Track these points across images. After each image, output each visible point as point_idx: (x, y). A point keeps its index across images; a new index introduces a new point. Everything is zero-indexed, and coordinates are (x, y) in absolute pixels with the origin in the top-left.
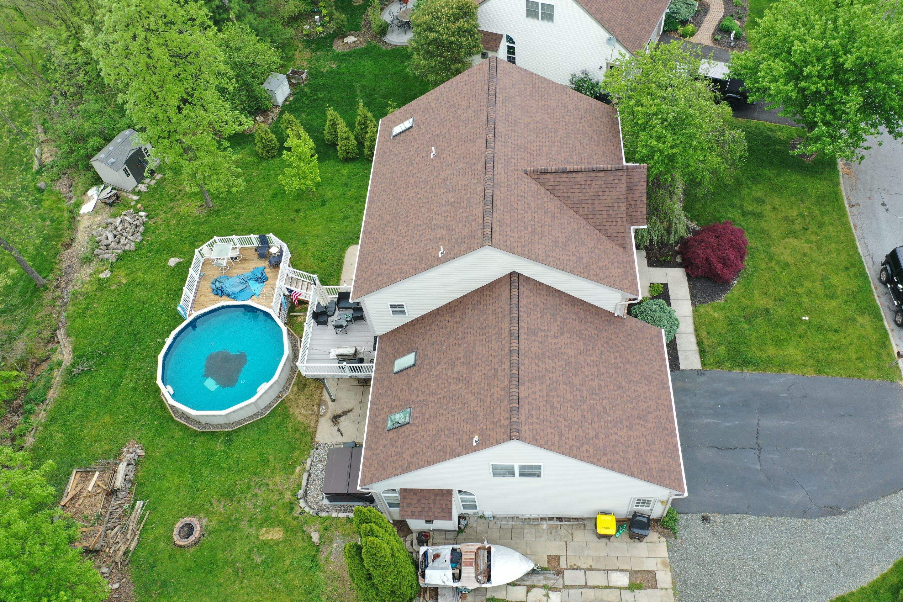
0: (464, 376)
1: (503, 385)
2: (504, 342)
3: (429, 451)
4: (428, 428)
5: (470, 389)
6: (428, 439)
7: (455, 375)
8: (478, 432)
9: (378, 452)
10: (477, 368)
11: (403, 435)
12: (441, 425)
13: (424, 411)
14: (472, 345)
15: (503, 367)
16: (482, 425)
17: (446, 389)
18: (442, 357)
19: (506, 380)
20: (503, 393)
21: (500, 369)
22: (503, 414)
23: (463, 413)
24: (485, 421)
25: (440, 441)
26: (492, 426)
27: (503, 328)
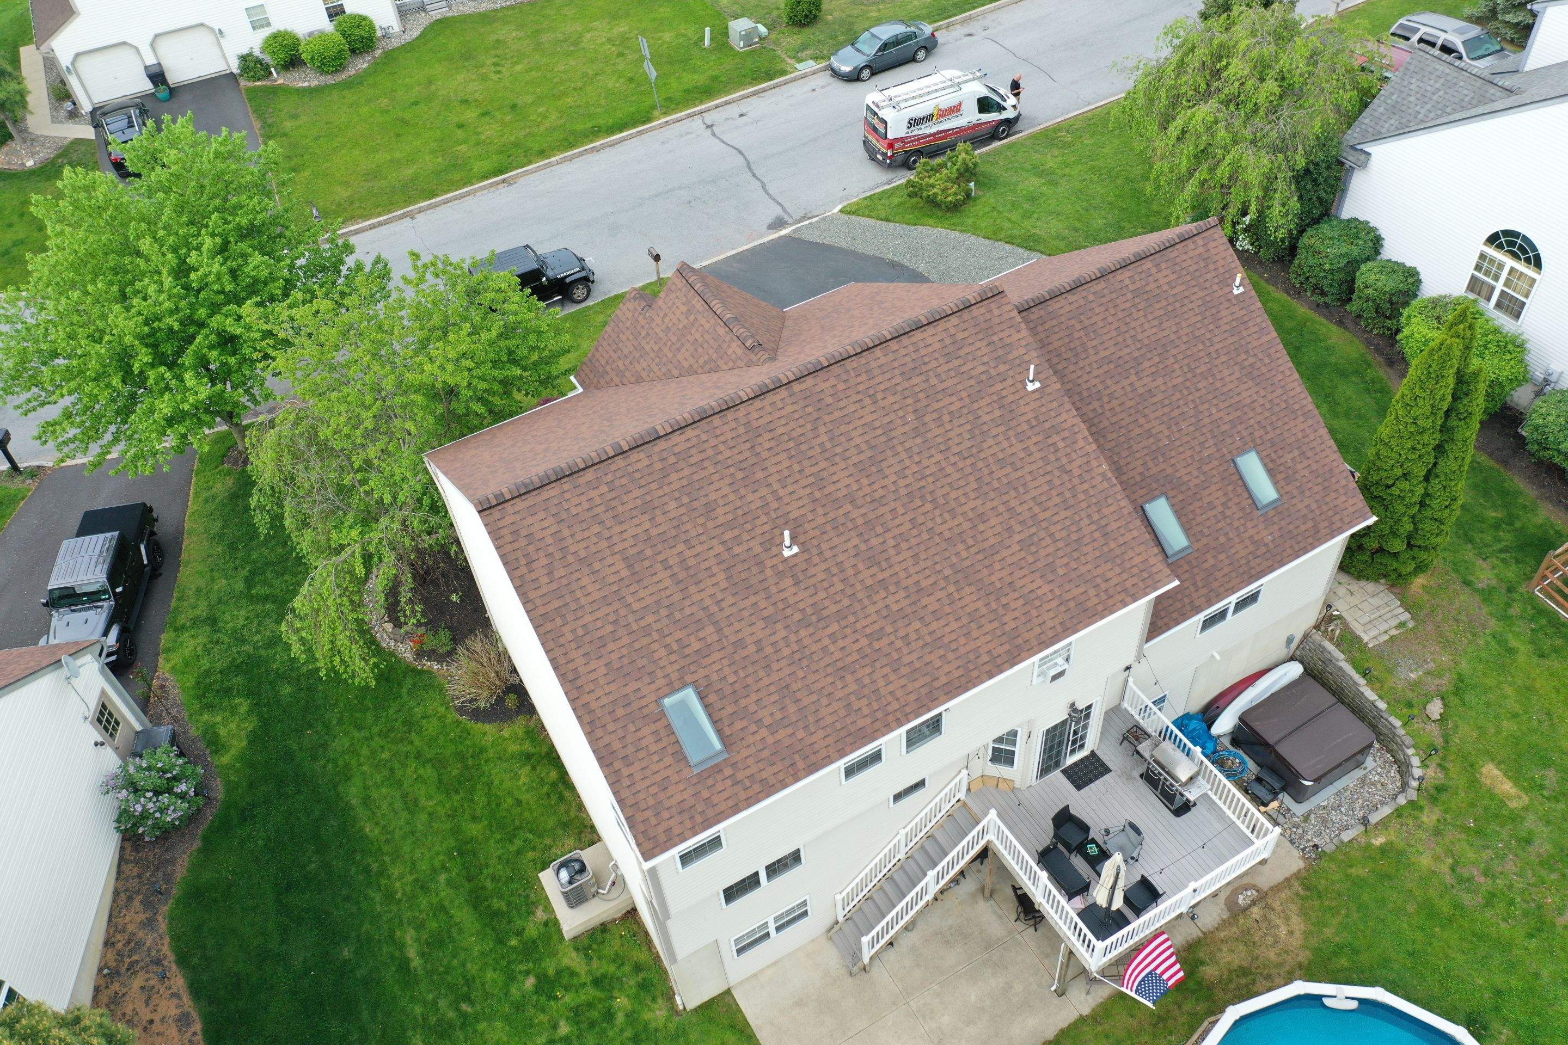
0: (1157, 359)
1: (1154, 270)
2: (1091, 298)
3: (1276, 380)
4: (1249, 400)
5: (1173, 337)
6: (1263, 393)
7: (1160, 381)
8: (1227, 290)
9: (1314, 506)
10: (1139, 337)
11: (1274, 456)
12: (1237, 375)
13: (1226, 427)
14: (1106, 368)
15: (1127, 282)
16: (1215, 287)
17: (1186, 393)
18: (1138, 431)
19: (1144, 267)
20: (1163, 266)
21: (1132, 288)
22: (1191, 254)
23: (1208, 335)
24: (1207, 285)
25: (1259, 365)
26: (1212, 267)
27: (1068, 308)
